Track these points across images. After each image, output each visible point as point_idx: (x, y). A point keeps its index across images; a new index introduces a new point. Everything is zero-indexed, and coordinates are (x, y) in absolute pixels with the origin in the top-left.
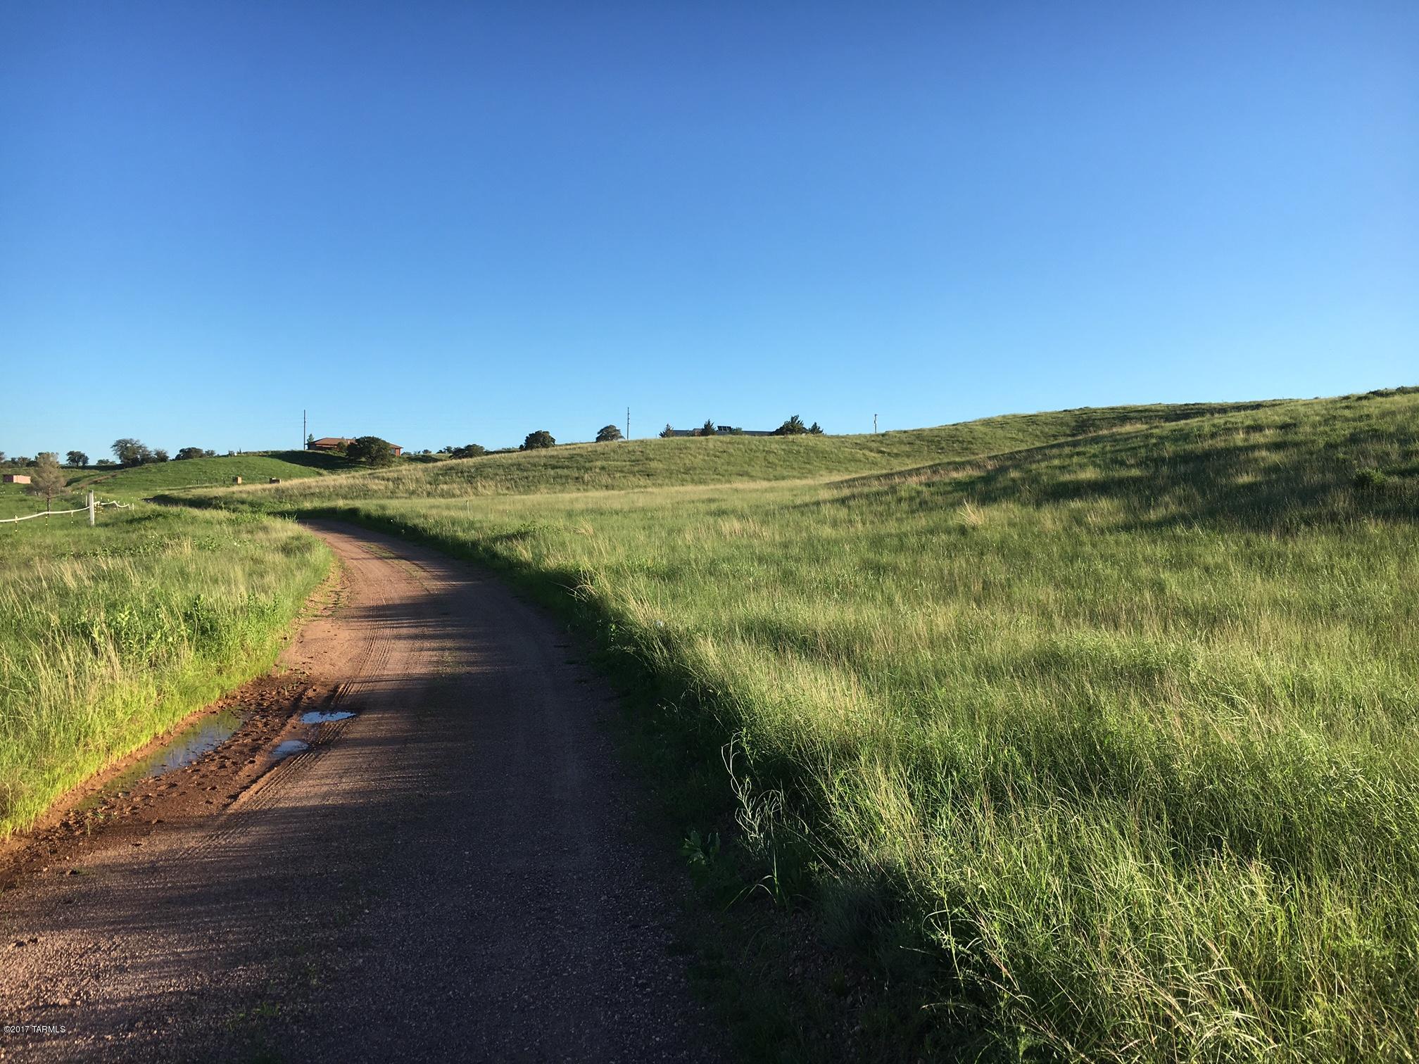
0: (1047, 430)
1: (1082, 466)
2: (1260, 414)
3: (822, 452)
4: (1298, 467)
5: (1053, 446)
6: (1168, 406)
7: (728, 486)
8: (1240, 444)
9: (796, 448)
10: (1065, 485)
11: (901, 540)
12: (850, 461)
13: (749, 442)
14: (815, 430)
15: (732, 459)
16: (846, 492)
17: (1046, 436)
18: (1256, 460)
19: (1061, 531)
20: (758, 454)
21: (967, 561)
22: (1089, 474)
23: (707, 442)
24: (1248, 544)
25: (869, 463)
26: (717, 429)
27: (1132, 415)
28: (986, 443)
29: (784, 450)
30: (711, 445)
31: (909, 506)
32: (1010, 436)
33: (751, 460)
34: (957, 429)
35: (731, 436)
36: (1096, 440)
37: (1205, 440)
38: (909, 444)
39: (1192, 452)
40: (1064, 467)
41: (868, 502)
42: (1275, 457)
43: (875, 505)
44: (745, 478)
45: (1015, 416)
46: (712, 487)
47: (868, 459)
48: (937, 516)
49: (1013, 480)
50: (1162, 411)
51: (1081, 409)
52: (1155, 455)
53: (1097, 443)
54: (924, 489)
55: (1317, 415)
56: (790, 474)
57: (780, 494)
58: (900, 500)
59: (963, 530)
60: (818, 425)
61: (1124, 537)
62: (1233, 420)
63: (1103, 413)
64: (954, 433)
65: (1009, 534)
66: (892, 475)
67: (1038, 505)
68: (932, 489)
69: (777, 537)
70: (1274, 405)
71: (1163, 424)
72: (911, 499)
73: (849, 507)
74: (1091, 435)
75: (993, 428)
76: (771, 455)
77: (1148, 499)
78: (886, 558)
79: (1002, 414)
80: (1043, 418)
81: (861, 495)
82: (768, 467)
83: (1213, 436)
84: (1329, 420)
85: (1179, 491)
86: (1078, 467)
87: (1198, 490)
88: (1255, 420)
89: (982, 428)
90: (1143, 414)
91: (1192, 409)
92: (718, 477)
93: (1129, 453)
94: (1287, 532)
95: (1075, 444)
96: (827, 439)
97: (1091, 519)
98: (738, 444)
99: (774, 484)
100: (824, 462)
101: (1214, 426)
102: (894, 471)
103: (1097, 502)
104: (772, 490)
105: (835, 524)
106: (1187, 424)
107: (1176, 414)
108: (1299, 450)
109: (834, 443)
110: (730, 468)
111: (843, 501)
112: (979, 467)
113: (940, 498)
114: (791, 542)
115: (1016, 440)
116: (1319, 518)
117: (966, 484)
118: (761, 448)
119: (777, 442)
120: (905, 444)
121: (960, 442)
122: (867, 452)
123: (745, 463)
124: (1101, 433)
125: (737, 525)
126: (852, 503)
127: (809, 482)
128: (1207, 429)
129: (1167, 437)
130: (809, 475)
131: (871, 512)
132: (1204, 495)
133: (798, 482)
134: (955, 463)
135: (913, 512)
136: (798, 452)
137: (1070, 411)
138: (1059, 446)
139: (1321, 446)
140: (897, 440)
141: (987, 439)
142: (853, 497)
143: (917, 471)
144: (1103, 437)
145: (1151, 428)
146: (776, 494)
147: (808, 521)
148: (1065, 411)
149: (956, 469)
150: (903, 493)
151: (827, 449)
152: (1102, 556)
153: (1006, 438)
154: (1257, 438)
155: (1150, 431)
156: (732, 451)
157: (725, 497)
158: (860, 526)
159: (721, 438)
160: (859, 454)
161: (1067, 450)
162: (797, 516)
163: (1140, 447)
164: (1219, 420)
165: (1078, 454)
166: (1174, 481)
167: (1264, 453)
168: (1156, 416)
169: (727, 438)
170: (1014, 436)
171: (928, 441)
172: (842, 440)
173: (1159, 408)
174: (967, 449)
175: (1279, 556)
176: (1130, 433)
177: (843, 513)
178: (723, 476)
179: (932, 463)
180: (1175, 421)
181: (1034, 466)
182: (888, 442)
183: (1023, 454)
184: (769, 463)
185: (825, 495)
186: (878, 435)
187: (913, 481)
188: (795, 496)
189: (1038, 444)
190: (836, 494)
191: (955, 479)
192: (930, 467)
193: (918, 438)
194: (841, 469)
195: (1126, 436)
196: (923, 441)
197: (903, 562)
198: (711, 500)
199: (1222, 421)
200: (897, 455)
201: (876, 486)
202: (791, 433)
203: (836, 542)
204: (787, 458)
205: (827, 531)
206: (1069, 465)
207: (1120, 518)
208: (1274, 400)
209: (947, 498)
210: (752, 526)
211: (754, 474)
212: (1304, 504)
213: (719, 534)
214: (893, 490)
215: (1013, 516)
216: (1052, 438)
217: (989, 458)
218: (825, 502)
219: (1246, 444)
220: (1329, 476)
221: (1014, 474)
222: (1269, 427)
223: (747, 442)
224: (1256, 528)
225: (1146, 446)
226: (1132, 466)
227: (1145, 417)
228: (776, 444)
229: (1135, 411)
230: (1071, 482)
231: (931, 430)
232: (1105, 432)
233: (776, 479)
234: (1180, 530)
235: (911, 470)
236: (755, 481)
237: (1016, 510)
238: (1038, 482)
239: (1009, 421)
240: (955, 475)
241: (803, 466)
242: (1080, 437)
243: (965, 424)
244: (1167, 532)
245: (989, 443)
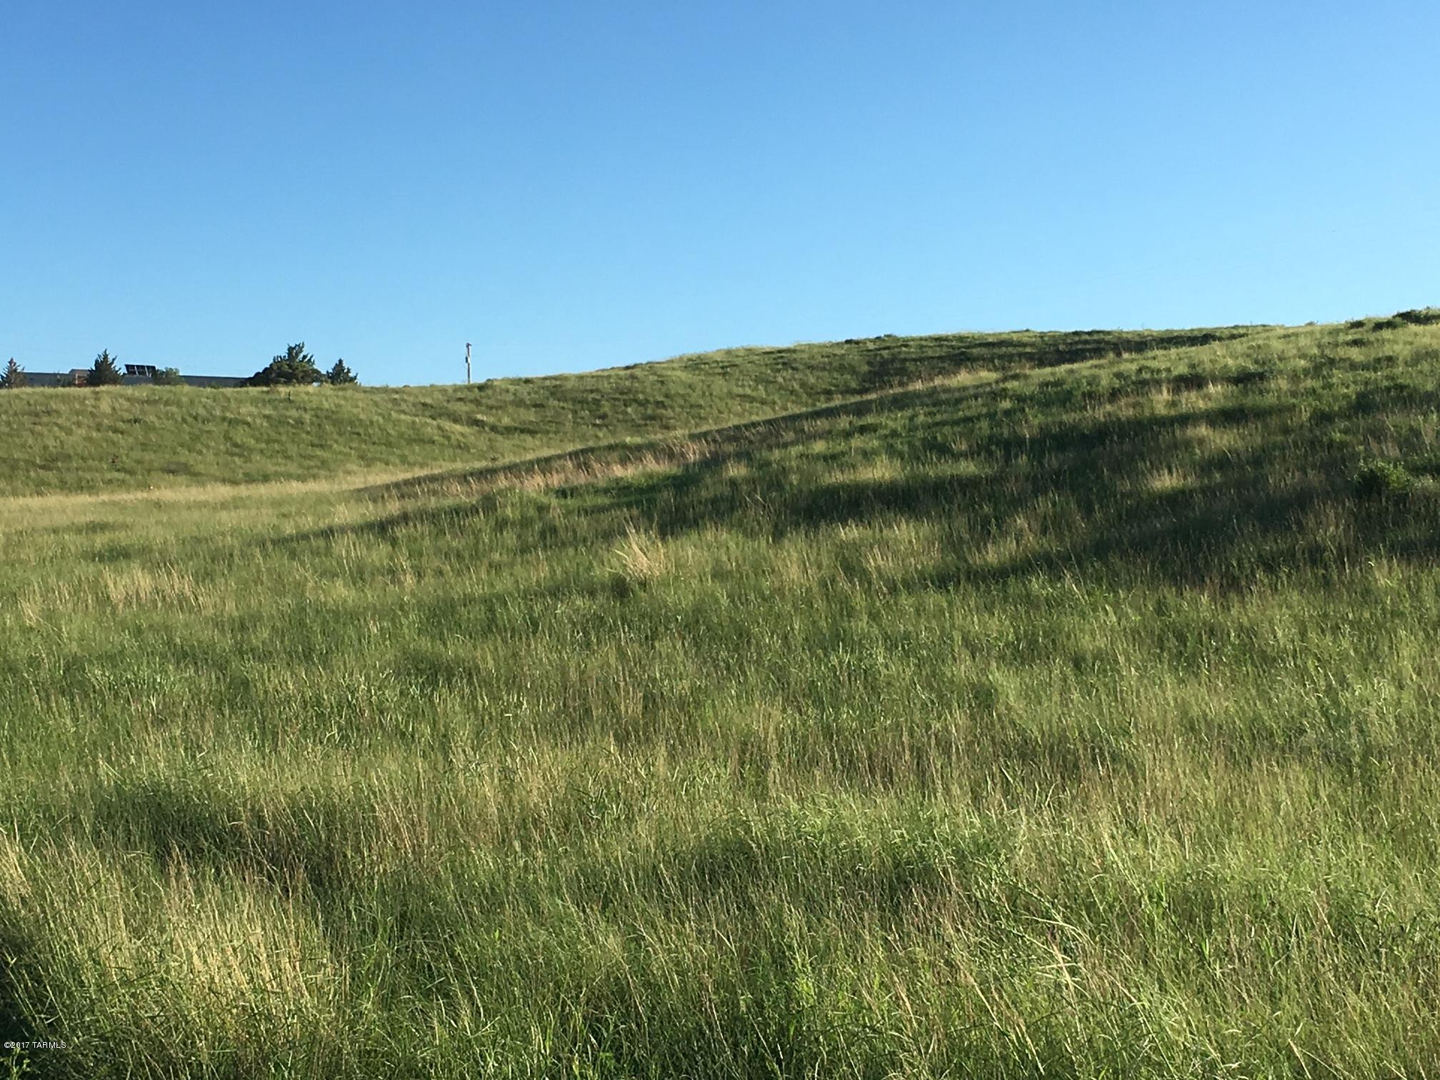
0: (812, 380)
1: (867, 455)
2: (1202, 354)
3: (351, 423)
4: (1259, 459)
5: (817, 414)
6: (1042, 335)
7: (141, 495)
8: (1161, 410)
9: (294, 413)
10: (832, 492)
11: (491, 610)
12: (411, 441)
13: (192, 402)
14: (339, 375)
15: (153, 437)
16: (393, 507)
17: (812, 392)
18: (1188, 444)
19: (815, 589)
20: (210, 427)
21: (622, 655)
22: (882, 471)
23: (97, 399)
24: (1161, 609)
25: (451, 446)
26: (124, 370)
27: (975, 351)
28: (691, 406)
29: (267, 417)
30: (105, 406)
31: (519, 537)
32: (740, 391)
33: (195, 438)
34: (633, 377)
35: (151, 386)
36: (899, 403)
37: (1100, 404)
38: (535, 406)
39: (1074, 427)
40: (834, 457)
41: (435, 531)
42: (1221, 440)
43: (448, 537)
44: (182, 478)
45: (750, 351)
46: (104, 497)
47: (449, 438)
48: (570, 560)
49: (733, 483)
50: (1032, 345)
51: (879, 338)
52: (1006, 432)
53: (901, 409)
54: (554, 502)
55: (1303, 356)
56: (283, 469)
57: (254, 512)
58: (501, 525)
59: (620, 588)
60: (345, 365)
61: (933, 599)
62: (1154, 364)
63: (921, 347)
64: (627, 383)
65: (713, 595)
66: (493, 471)
67: (778, 535)
68: (569, 501)
69: (230, 606)
70: (1233, 337)
71: (1027, 372)
72: (525, 523)
73: (394, 542)
74: (891, 392)
75: (707, 374)
76: (240, 428)
77: (986, 522)
78: (454, 649)
79: (725, 347)
80: (805, 356)
81: (422, 515)
82: (232, 455)
83: (1114, 395)
84: (1324, 365)
85: (1044, 505)
86: (860, 457)
87: (1078, 503)
88: (1193, 366)
89: (683, 375)
90: (996, 350)
91: (1086, 342)
92: (121, 476)
93: (956, 429)
94: (1232, 585)
95: (860, 410)
96: (362, 395)
97: (875, 561)
98: (167, 403)
99: (243, 490)
100: (354, 445)
101: (1119, 375)
102: (500, 463)
103: (891, 527)
104: (237, 503)
105: (359, 575)
106: (1072, 371)
107: (1058, 351)
108: (1266, 426)
109: (376, 404)
110: (148, 456)
111: (382, 528)
112: (671, 456)
113: (584, 521)
114: (257, 618)
115: (752, 399)
116: (1290, 557)
117: (640, 490)
118: (218, 413)
119: (254, 401)
120: (527, 407)
121: (640, 404)
122: (447, 425)
123: (182, 445)
124: (911, 388)
125: (144, 581)
126: (400, 532)
127: (319, 486)
128: (1106, 380)
129: (1032, 398)
130: (322, 472)
131: (438, 551)
132: (1088, 511)
133: (295, 488)
134: (625, 447)
135: (524, 550)
136: (300, 422)
137: (857, 343)
138: (830, 413)
139: (1305, 416)
140: (510, 397)
141: (695, 398)
142: (405, 518)
143: (545, 465)
144: (917, 395)
145: (1005, 379)
146: (242, 513)
147: (301, 571)
148: (848, 342)
149: (624, 462)
150: (509, 511)
151: (362, 416)
152: (886, 637)
153: (731, 395)
154: (1193, 401)
155: (1001, 385)
156: (153, 418)
157: (129, 520)
158: (409, 580)
159: (129, 390)
160: (431, 428)
161: (843, 422)
162: (279, 560)
163: (978, 418)
164: (1130, 364)
165: (863, 430)
166: (1038, 485)
167: (1203, 430)
168: (1020, 355)
169: (142, 391)
170: (748, 391)
171: (574, 401)
172: (394, 397)
173: (1025, 339)
174: (652, 418)
175: (1212, 633)
176: (965, 388)
177: (379, 554)
178: (131, 472)
179: (579, 446)
180: (1051, 365)
181: (776, 454)
182: (491, 402)
183: (761, 429)
184: (236, 445)
185: (344, 514)
186: (470, 388)
187: (534, 485)
188: (284, 516)
189: (795, 409)
190: (371, 512)
191: (618, 480)
192: (574, 455)
193: (553, 394)
194: (392, 458)
195: (957, 395)
196: (566, 400)
197: (487, 658)
198: (94, 528)
199: (1134, 367)
200: (509, 431)
201: (458, 495)
202: (287, 383)
203: (354, 616)
204: (274, 435)
205: (341, 592)
206: (843, 454)
207: (932, 559)
208: (1236, 327)
209: (597, 521)
210: (180, 584)
211: (201, 468)
212: (1265, 531)
213: (104, 600)
214: (489, 503)
215: (725, 558)
216: (822, 398)
217: (693, 437)
218: (343, 530)
219: (1173, 413)
220: (1314, 478)
221: (736, 471)
222: (1215, 380)
223: (184, 399)
224: (1177, 580)
225: (991, 416)
226: (964, 455)
227: (1000, 357)
228: (249, 404)
229: (981, 345)
230: (844, 487)
231: (581, 378)
232: (918, 386)
233: (250, 479)
234: (1038, 585)
235: (531, 463)
236: (203, 485)
237: (732, 545)
238: (780, 487)
239: (738, 361)
240: (618, 471)
241: (310, 451)
242: (873, 396)
243: (651, 367)
244: (1014, 587)
245: (700, 406)
